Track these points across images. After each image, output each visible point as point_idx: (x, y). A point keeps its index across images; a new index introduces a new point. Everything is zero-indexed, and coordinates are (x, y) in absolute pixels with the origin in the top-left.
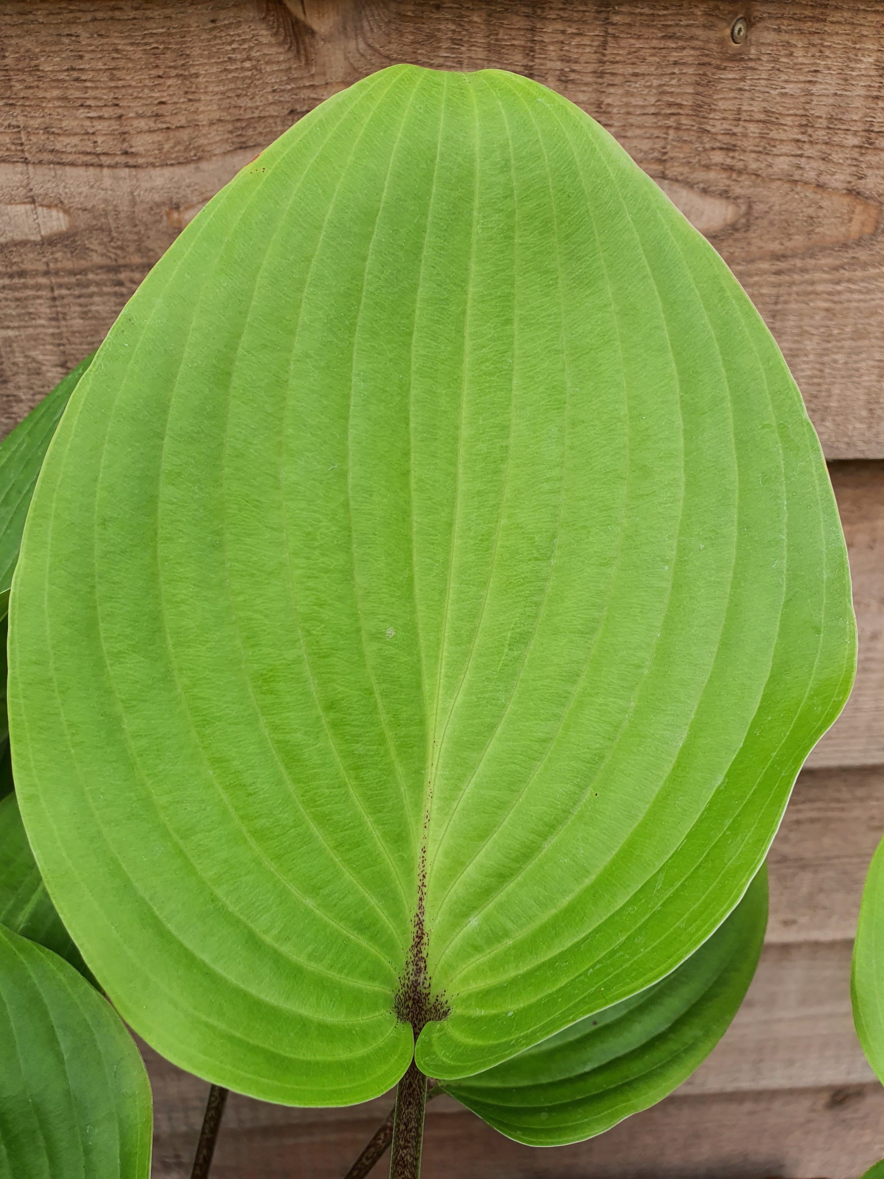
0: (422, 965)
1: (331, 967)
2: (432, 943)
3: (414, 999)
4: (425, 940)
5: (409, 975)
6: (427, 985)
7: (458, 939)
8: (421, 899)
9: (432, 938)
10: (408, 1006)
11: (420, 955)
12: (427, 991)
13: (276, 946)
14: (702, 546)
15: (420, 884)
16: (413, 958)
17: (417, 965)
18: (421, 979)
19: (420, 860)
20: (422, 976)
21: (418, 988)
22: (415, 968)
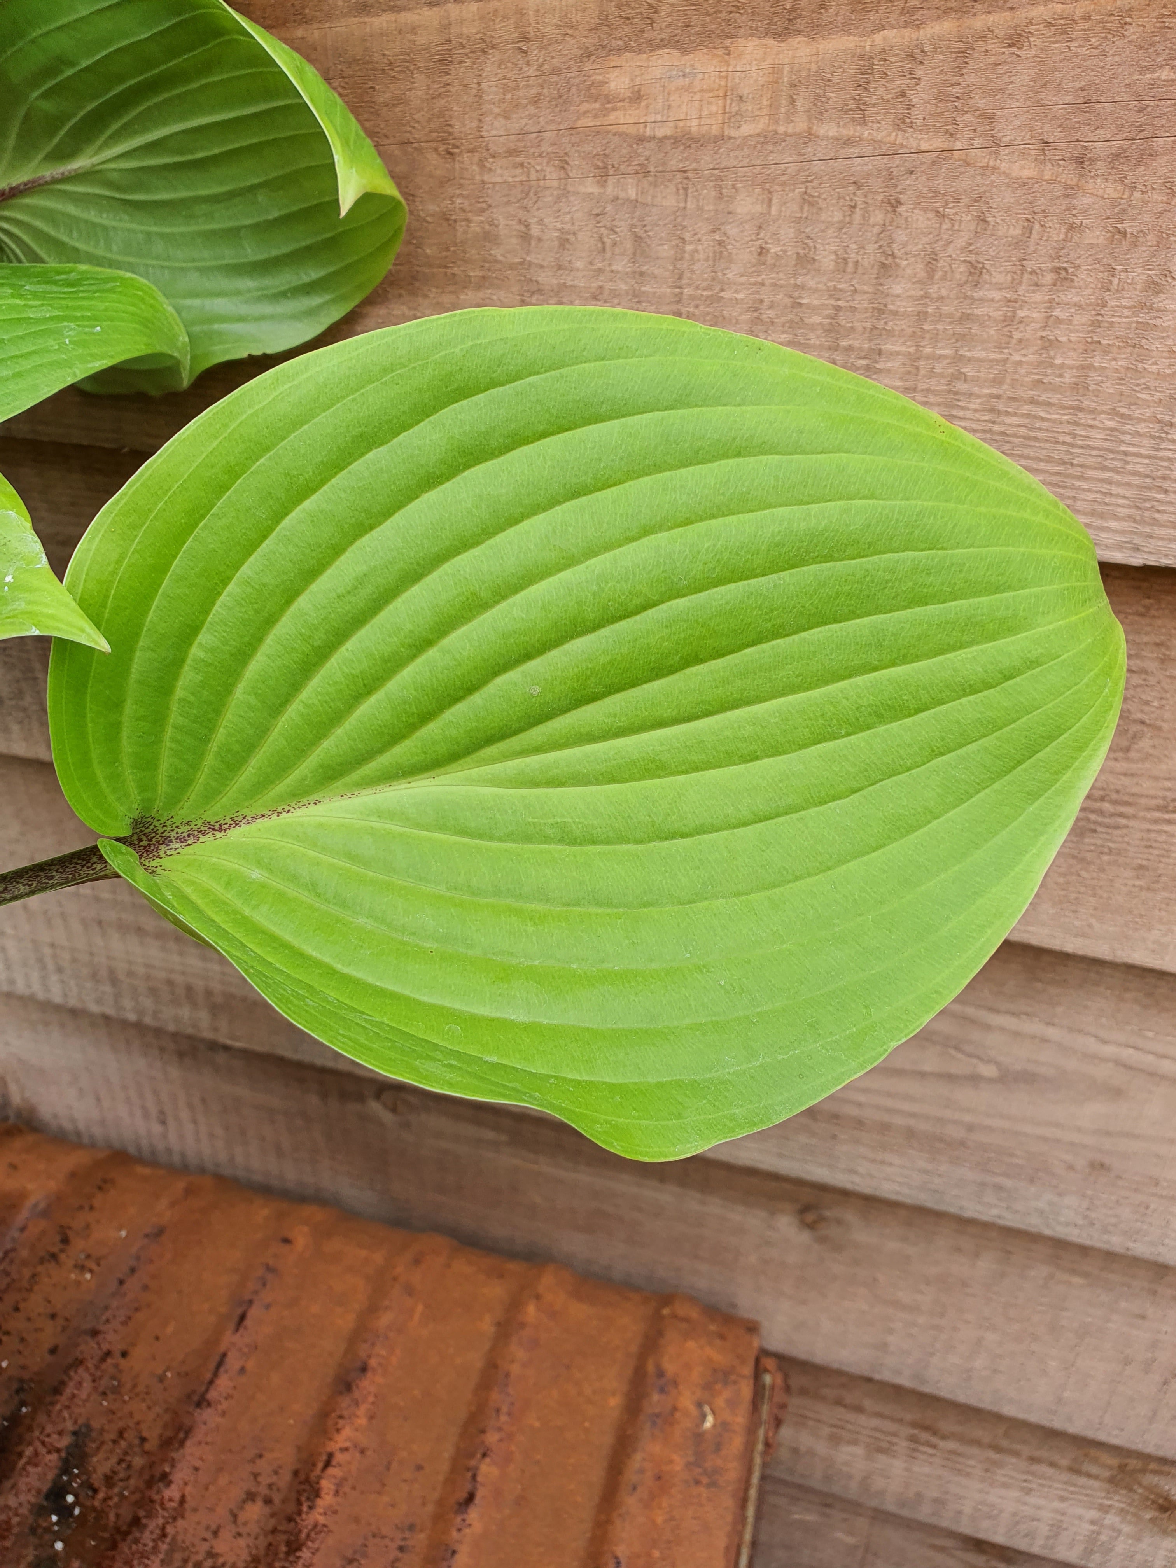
0: (190, 842)
1: (176, 728)
2: (218, 842)
3: (149, 845)
4: (218, 834)
5: (176, 830)
6: (169, 853)
7: (231, 864)
8: (263, 816)
9: (224, 840)
10: (141, 840)
11: (200, 835)
12: (162, 854)
13: (189, 661)
14: (722, 982)
15: (280, 810)
16: (195, 828)
17: (189, 836)
18: (173, 845)
19: (305, 802)
20: (178, 845)
21: (163, 847)
22: (185, 834)
